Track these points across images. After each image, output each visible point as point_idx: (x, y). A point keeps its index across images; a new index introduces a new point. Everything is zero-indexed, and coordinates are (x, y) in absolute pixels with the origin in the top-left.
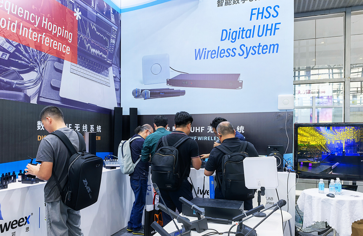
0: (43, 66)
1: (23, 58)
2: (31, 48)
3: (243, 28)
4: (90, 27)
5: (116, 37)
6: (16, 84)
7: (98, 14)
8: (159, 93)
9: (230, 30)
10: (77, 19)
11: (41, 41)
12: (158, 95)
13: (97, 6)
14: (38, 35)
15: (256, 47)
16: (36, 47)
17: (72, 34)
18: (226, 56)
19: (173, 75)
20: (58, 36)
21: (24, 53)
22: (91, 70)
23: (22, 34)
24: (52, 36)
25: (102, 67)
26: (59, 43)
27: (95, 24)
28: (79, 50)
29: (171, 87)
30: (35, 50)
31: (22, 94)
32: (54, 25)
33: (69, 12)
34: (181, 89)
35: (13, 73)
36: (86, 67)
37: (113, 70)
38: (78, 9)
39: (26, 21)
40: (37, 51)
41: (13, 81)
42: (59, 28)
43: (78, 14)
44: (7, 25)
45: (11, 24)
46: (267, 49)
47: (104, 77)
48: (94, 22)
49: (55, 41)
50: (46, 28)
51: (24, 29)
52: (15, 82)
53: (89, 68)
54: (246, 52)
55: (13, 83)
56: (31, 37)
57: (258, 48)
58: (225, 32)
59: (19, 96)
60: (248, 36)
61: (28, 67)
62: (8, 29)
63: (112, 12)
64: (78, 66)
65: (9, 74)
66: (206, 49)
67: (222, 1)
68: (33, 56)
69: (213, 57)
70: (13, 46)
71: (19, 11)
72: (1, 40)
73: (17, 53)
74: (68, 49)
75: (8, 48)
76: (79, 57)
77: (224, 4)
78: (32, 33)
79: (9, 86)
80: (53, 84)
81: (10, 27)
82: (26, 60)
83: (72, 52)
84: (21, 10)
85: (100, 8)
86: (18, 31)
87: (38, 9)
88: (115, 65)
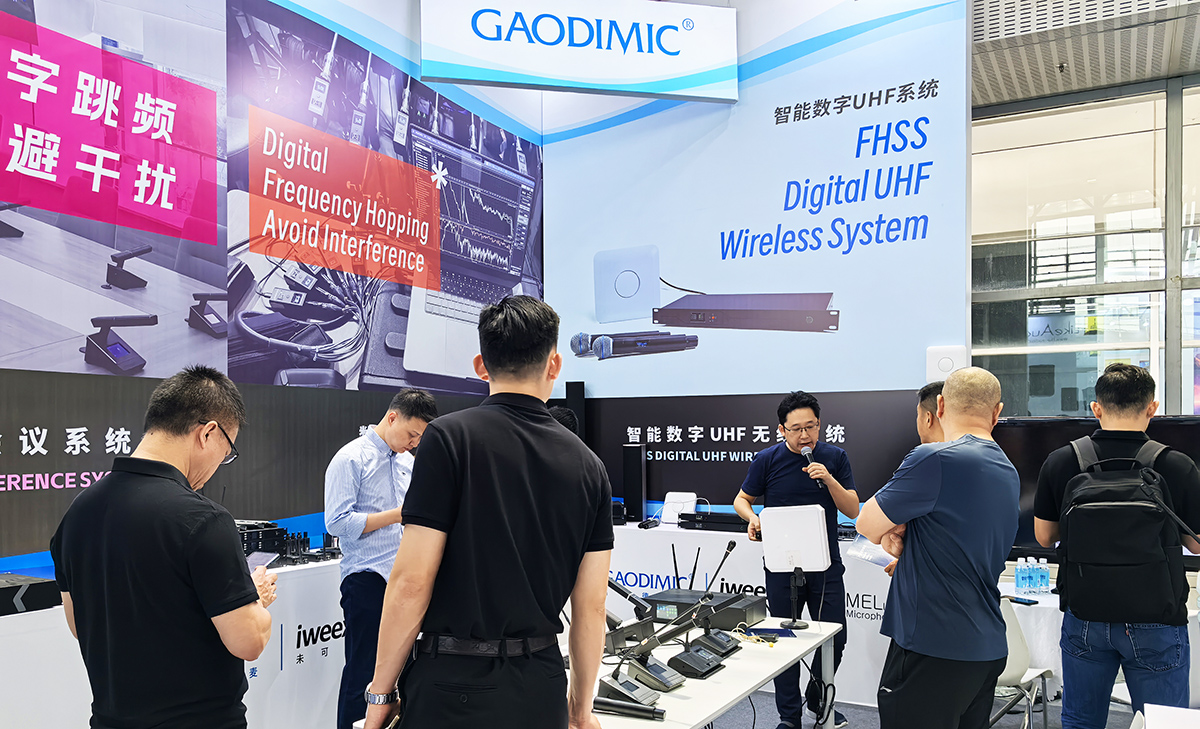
0: (369, 307)
1: (331, 297)
2: (345, 273)
3: (840, 177)
4: (468, 198)
5: (532, 208)
6: (320, 352)
7: (487, 163)
8: (635, 344)
9: (808, 181)
10: (438, 187)
11: (364, 254)
12: (633, 348)
13: (484, 145)
14: (358, 241)
15: (872, 226)
16: (355, 268)
17: (427, 225)
18: (798, 248)
19: (667, 298)
20: (398, 236)
21: (333, 285)
22: (471, 299)
23: (328, 248)
24: (387, 238)
25: (496, 289)
26: (401, 251)
27: (479, 190)
28: (443, 256)
29: (662, 329)
30: (354, 276)
31: (329, 372)
33: (421, 175)
34: (688, 331)
35: (313, 330)
36: (460, 295)
38: (441, 164)
39: (335, 217)
40: (357, 277)
41: (313, 347)
42: (400, 217)
43: (440, 176)
44: (301, 235)
45: (308, 230)
46: (899, 229)
48: (477, 185)
49: (393, 249)
50: (373, 223)
51: (333, 234)
52: (317, 348)
53: (466, 297)
54: (848, 238)
55: (314, 351)
56: (346, 249)
57: (876, 226)
58: (794, 188)
59: (324, 376)
60: (851, 197)
61: (339, 313)
62: (303, 243)
63: (519, 148)
64: (442, 294)
65: (306, 335)
66: (747, 231)
67: (787, 110)
68: (350, 288)
69: (765, 251)
70: (312, 275)
71: (322, 201)
72: (291, 267)
73: (319, 289)
74: (420, 260)
75: (304, 282)
76: (444, 274)
77: (791, 116)
78: (346, 241)
79: (307, 359)
80: (391, 342)
81: (307, 237)
82: (337, 299)
83: (429, 266)
84: (325, 198)
85: (492, 148)
86: (320, 242)
87: (358, 187)
88: (530, 277)
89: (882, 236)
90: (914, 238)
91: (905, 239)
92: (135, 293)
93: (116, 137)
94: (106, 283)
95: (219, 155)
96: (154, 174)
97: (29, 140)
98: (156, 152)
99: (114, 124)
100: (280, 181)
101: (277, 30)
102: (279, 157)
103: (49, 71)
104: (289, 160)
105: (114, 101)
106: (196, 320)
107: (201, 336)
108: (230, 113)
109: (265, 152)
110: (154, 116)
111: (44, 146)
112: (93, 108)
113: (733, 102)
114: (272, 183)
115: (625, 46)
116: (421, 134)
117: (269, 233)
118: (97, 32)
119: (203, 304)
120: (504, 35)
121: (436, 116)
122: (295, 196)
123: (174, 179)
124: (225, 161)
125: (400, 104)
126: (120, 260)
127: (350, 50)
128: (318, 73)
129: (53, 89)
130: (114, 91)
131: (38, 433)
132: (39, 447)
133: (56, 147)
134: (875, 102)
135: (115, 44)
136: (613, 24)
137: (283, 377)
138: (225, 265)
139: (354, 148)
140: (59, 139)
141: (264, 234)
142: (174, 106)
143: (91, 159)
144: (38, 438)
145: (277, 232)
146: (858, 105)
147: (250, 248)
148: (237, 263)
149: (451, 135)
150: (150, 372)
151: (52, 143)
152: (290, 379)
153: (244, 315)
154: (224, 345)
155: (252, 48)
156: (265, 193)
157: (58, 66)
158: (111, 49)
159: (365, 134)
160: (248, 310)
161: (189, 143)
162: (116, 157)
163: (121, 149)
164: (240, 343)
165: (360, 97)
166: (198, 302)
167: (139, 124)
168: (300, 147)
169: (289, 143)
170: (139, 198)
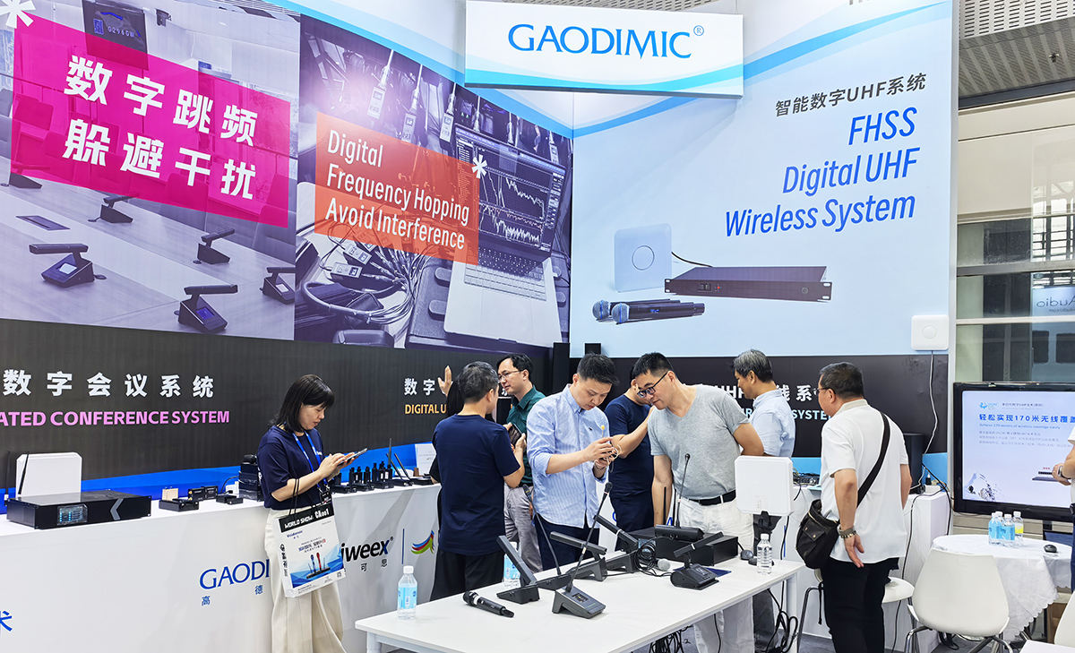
0: (415, 279)
1: (383, 270)
2: (396, 251)
3: (834, 163)
4: (504, 185)
5: (562, 193)
6: (372, 316)
7: (522, 155)
8: (648, 310)
9: (805, 167)
10: (478, 176)
11: (412, 234)
12: (647, 314)
13: (520, 139)
14: (407, 224)
15: (863, 206)
16: (404, 246)
17: (468, 209)
18: (795, 226)
19: (678, 270)
20: (442, 219)
21: (385, 261)
22: (505, 271)
23: (381, 229)
24: (432, 220)
25: (528, 263)
26: (444, 232)
27: (514, 178)
28: (481, 236)
29: (673, 297)
30: (403, 253)
31: (380, 333)
32: (436, 200)
33: (463, 166)
34: (696, 300)
35: (366, 298)
36: (495, 268)
37: (553, 264)
38: (481, 157)
39: (388, 203)
40: (406, 254)
41: (367, 312)
42: (444, 202)
43: (480, 167)
44: (358, 219)
45: (364, 214)
46: (888, 208)
47: (533, 281)
48: (512, 174)
49: (437, 230)
50: (421, 209)
51: (385, 218)
52: (370, 313)
53: (501, 270)
54: (840, 218)
55: (368, 315)
56: (396, 230)
57: (866, 206)
58: (792, 172)
59: (376, 336)
60: (844, 179)
61: (391, 284)
62: (360, 225)
63: (552, 141)
64: (479, 268)
65: (362, 302)
66: (750, 211)
67: (787, 104)
68: (400, 263)
69: (765, 228)
70: (368, 252)
71: (377, 190)
72: (349, 245)
73: (373, 264)
74: (461, 239)
75: (360, 258)
76: (481, 251)
77: (791, 109)
78: (397, 224)
79: (361, 323)
80: (433, 309)
81: (363, 220)
82: (388, 272)
83: (469, 244)
84: (380, 187)
85: (527, 142)
86: (375, 225)
87: (408, 179)
88: (558, 252)
89: (873, 215)
90: (902, 217)
91: (893, 218)
92: (220, 267)
93: (209, 141)
94: (197, 259)
95: (291, 154)
96: (238, 170)
97: (139, 145)
98: (238, 152)
99: (206, 131)
100: (342, 174)
101: (342, 50)
102: (342, 154)
103: (157, 90)
104: (349, 157)
105: (207, 113)
106: (269, 290)
107: (272, 302)
108: (301, 119)
109: (330, 150)
110: (240, 124)
111: (151, 150)
112: (190, 119)
113: (739, 97)
114: (335, 176)
115: (641, 51)
116: (464, 132)
117: (331, 217)
118: (196, 58)
119: (275, 276)
120: (536, 46)
121: (478, 116)
122: (354, 186)
123: (254, 174)
124: (296, 159)
125: (446, 107)
126: (208, 240)
127: (405, 64)
128: (377, 83)
129: (159, 105)
130: (208, 104)
131: (140, 379)
132: (140, 391)
133: (160, 150)
134: (867, 95)
135: (209, 67)
136: (631, 33)
137: (341, 336)
138: (294, 244)
139: (405, 145)
140: (163, 144)
141: (327, 218)
142: (255, 115)
143: (188, 160)
144: (140, 383)
145: (338, 216)
146: (852, 98)
147: (315, 230)
148: (304, 243)
149: (491, 132)
150: (232, 330)
151: (157, 148)
152: (347, 338)
153: (309, 285)
154: (291, 309)
155: (321, 65)
156: (329, 184)
157: (163, 86)
158: (205, 71)
159: (415, 133)
160: (312, 281)
161: (267, 145)
162: (207, 157)
163: (211, 150)
164: (305, 308)
165: (411, 103)
166: (271, 275)
167: (227, 131)
168: (359, 146)
169: (350, 143)
170: (225, 190)
